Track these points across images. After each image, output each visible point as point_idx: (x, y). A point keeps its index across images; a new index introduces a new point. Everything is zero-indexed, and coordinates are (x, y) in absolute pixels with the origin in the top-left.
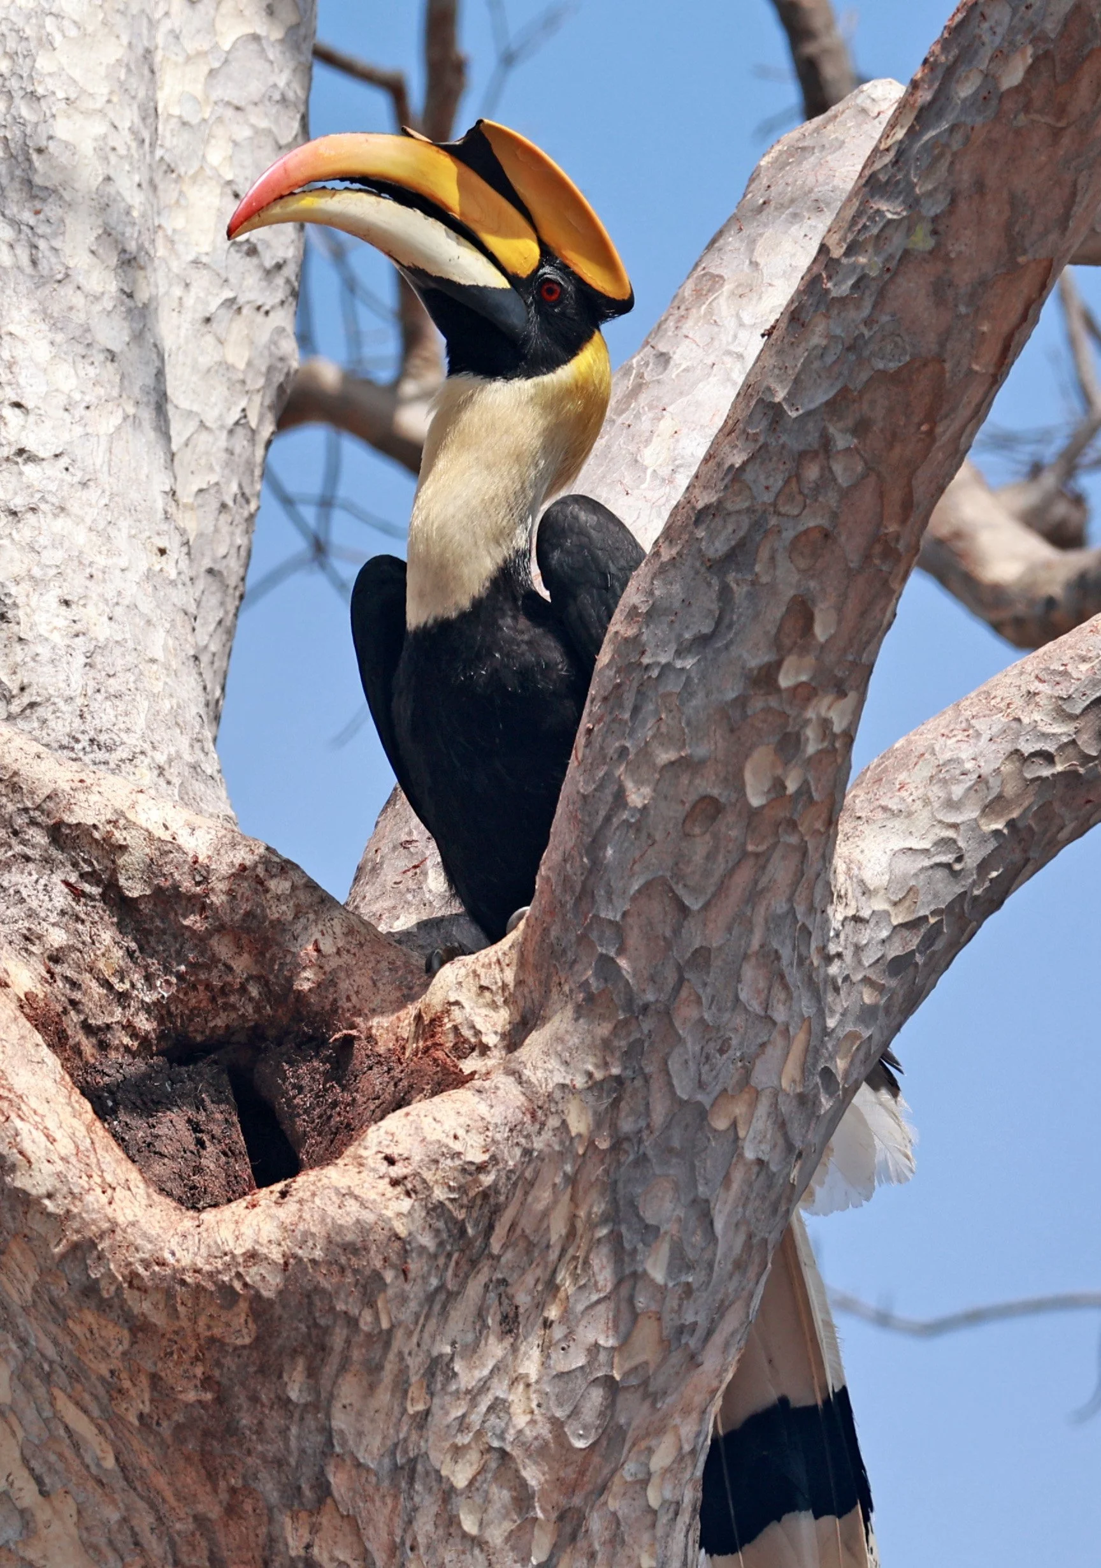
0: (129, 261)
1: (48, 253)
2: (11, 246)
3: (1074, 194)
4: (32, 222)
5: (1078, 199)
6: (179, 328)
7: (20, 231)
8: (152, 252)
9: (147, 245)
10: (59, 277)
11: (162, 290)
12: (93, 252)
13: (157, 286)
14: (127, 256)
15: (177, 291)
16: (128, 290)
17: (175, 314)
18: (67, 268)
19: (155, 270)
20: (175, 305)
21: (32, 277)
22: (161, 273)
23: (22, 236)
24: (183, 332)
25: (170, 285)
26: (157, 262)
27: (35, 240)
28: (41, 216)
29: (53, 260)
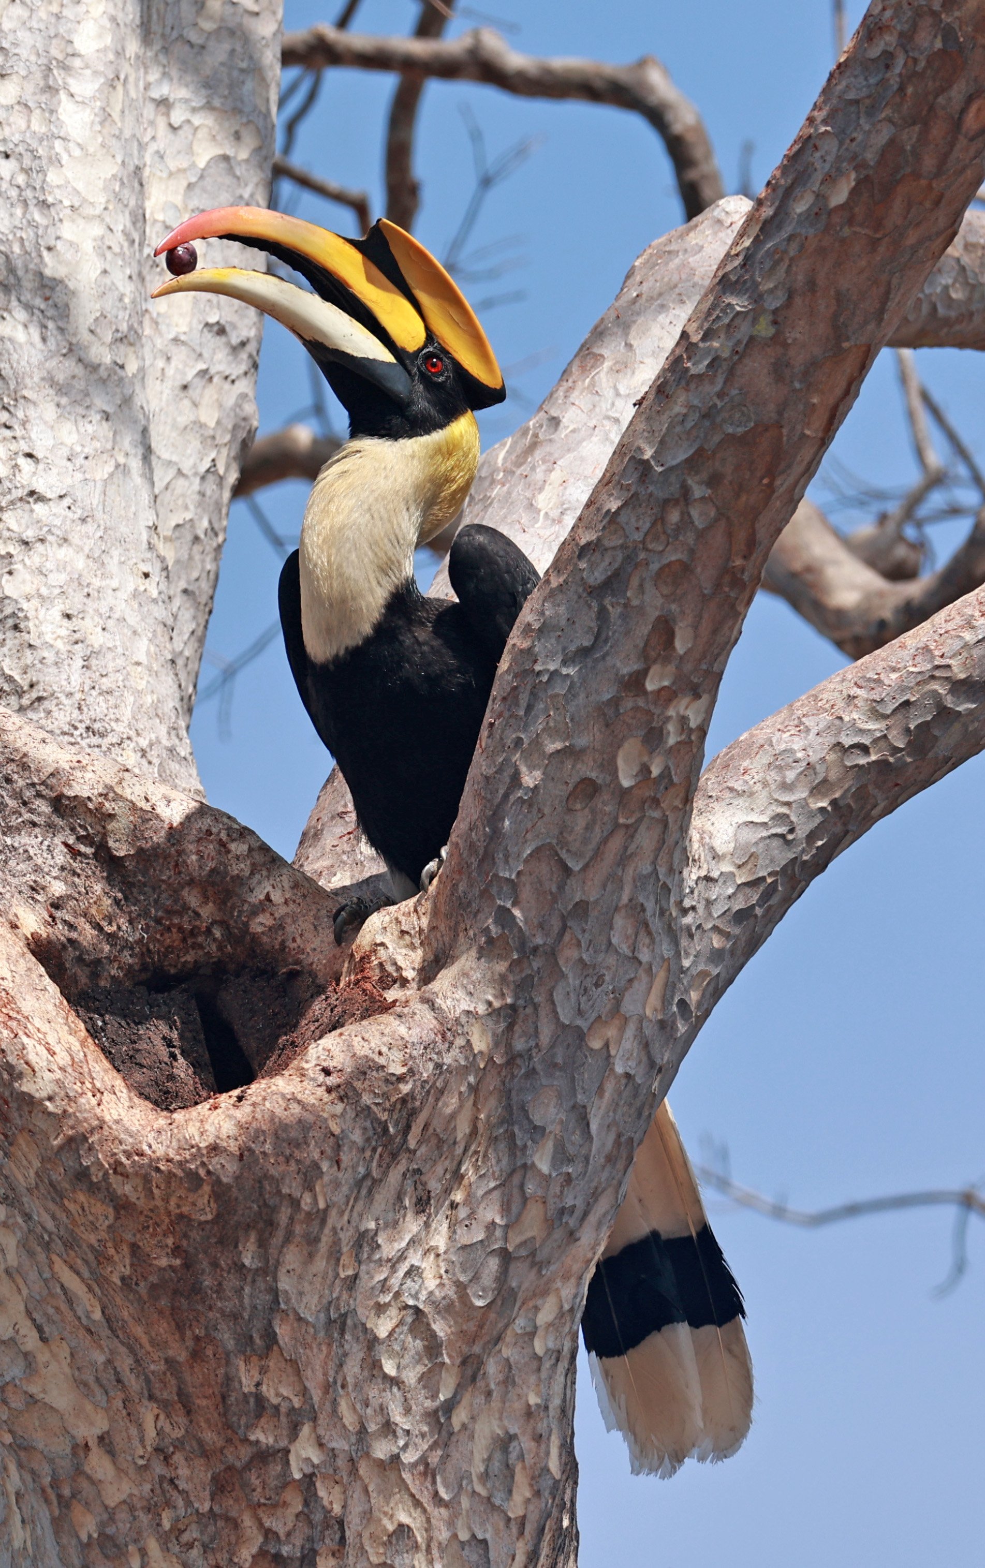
0: (121, 339)
1: (55, 332)
2: (26, 326)
3: (888, 293)
4: (43, 306)
5: (891, 296)
6: (161, 393)
7: (33, 314)
8: (140, 332)
9: (136, 325)
10: (64, 351)
11: (147, 363)
12: (92, 331)
13: (144, 359)
14: (119, 335)
15: (161, 363)
16: (120, 362)
17: (158, 382)
18: (71, 344)
19: (142, 346)
20: (159, 374)
21: (42, 351)
22: (147, 350)
23: (35, 318)
24: (165, 397)
25: (155, 358)
26: (144, 340)
27: (45, 321)
28: (50, 302)
29: (59, 337)
